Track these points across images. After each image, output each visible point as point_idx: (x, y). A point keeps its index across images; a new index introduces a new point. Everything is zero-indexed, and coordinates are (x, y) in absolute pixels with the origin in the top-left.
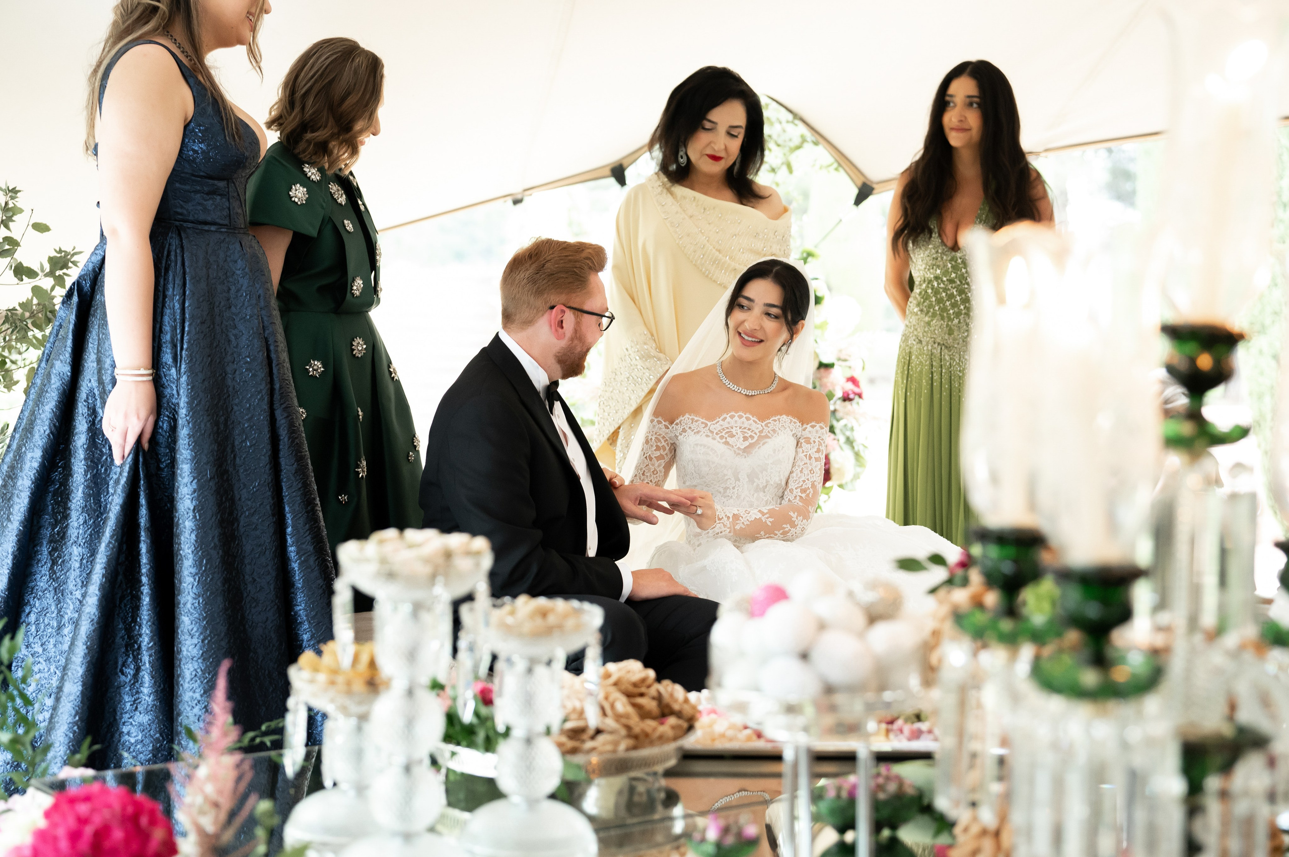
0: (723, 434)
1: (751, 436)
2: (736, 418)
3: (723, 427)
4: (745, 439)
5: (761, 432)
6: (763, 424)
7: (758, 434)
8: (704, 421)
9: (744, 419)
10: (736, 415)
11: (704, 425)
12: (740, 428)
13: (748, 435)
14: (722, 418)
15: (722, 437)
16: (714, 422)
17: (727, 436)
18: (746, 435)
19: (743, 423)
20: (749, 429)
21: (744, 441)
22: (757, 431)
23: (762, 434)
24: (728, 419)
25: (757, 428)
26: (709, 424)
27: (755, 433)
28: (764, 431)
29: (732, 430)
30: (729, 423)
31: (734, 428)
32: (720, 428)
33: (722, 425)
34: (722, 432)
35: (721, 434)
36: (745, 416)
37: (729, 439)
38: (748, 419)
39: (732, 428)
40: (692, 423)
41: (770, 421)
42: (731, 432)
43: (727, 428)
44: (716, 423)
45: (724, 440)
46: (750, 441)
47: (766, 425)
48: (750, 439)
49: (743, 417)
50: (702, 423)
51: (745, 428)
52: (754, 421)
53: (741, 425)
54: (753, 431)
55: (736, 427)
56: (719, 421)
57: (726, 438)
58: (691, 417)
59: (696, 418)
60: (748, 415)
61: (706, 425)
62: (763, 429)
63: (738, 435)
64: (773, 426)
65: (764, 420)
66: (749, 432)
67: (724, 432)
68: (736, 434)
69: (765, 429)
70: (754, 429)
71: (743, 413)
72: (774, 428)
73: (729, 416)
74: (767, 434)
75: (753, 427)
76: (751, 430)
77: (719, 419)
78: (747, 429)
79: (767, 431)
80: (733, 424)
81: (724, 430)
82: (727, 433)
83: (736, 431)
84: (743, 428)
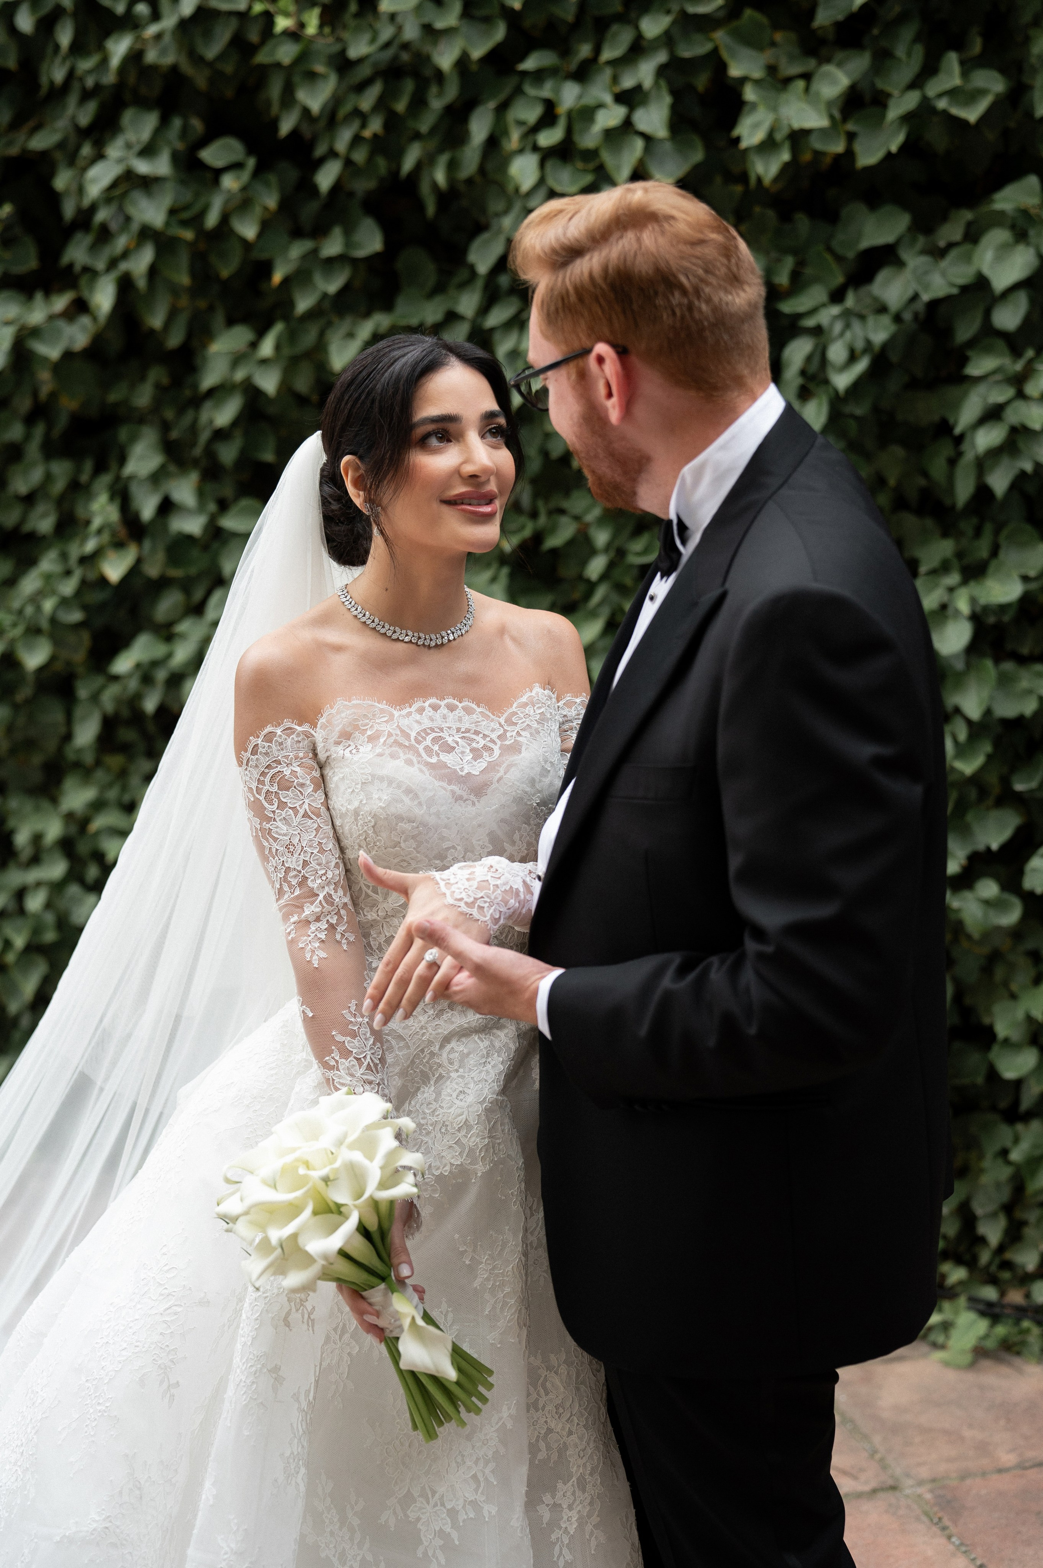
1: (485, 747)
2: (443, 709)
4: (477, 754)
5: (503, 737)
6: (502, 719)
7: (499, 743)
9: (459, 712)
10: (442, 703)
12: (458, 730)
15: (428, 751)
16: (404, 712)
17: (436, 748)
18: (474, 745)
19: (460, 720)
20: (477, 733)
21: (475, 759)
22: (494, 736)
23: (507, 743)
24: (429, 711)
25: (493, 730)
26: (395, 714)
27: (492, 741)
28: (508, 734)
29: (442, 735)
30: (431, 719)
31: (445, 730)
32: (419, 729)
34: (424, 739)
35: (425, 743)
36: (460, 705)
37: (444, 757)
38: (468, 711)
39: (442, 730)
44: (408, 716)
45: (434, 757)
46: (487, 758)
47: (509, 720)
48: (487, 753)
49: (457, 707)
51: (468, 731)
53: (458, 725)
54: (485, 736)
55: (449, 728)
56: (411, 714)
57: (438, 755)
60: (466, 703)
61: (392, 717)
62: (505, 731)
63: (458, 746)
64: (524, 719)
65: (504, 710)
66: (478, 738)
67: (429, 738)
68: (455, 745)
69: (508, 731)
70: (486, 733)
71: (456, 701)
72: (527, 722)
73: (430, 706)
74: (516, 741)
75: (485, 726)
76: (481, 735)
77: (411, 708)
78: (472, 731)
79: (514, 734)
80: (439, 722)
81: (428, 734)
82: (435, 740)
83: (452, 738)
84: (463, 730)
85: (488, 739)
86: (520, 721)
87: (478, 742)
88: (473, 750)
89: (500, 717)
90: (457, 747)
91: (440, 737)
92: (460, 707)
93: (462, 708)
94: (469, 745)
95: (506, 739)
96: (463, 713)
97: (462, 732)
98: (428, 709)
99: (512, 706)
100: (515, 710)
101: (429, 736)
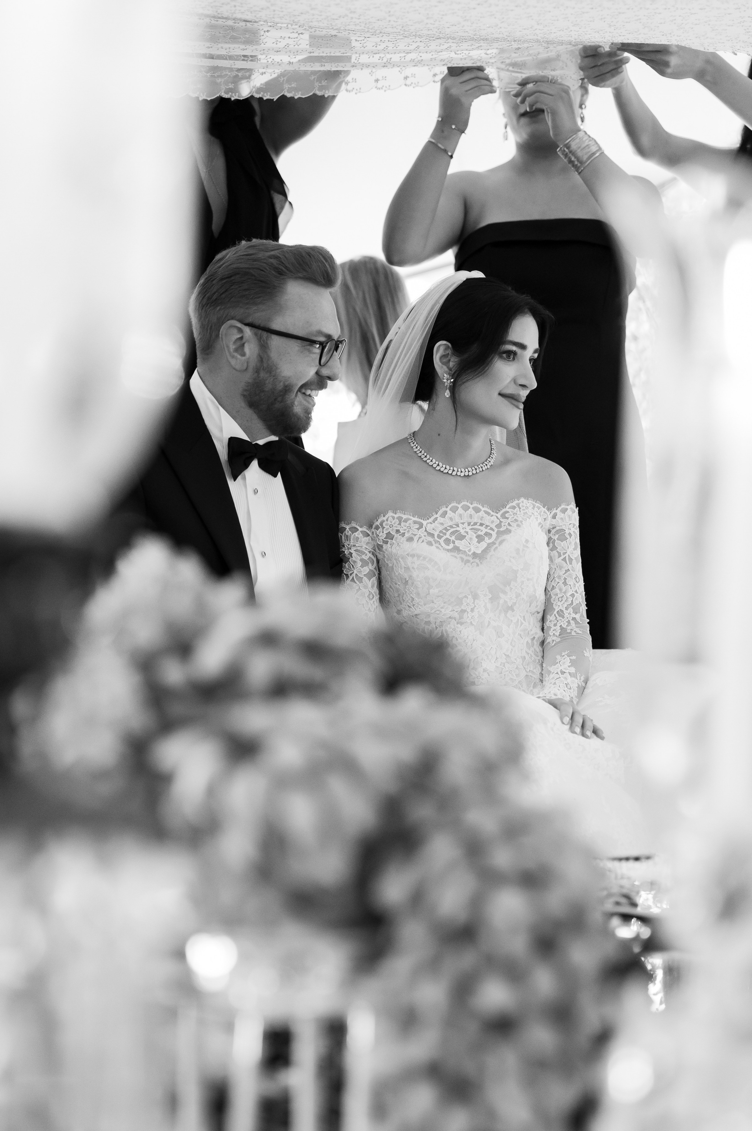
0: (448, 536)
1: (486, 534)
2: (460, 511)
3: (445, 526)
4: (480, 538)
5: (499, 526)
6: (499, 515)
7: (496, 530)
8: (416, 519)
9: (471, 511)
10: (460, 506)
11: (417, 526)
12: (469, 524)
13: (482, 533)
14: (440, 512)
15: (447, 541)
16: (431, 520)
17: (453, 538)
18: (479, 533)
19: (471, 516)
20: (481, 525)
21: (479, 542)
22: (493, 526)
23: (501, 529)
24: (450, 514)
25: (493, 522)
26: (425, 523)
27: (492, 529)
28: (503, 524)
29: (458, 529)
30: (451, 519)
31: (460, 525)
32: (441, 528)
33: (442, 524)
34: (445, 534)
35: (445, 537)
36: (471, 506)
37: (458, 543)
38: (477, 510)
39: (458, 526)
41: (507, 509)
42: (457, 531)
43: (451, 527)
44: (434, 522)
45: (451, 546)
46: (487, 540)
47: (503, 516)
48: (486, 538)
49: (469, 508)
50: (415, 522)
51: (475, 524)
52: (486, 512)
53: (470, 520)
54: (487, 526)
55: (463, 523)
56: (436, 519)
57: (454, 542)
58: (396, 516)
59: (405, 517)
60: (475, 505)
61: (421, 525)
62: (501, 522)
63: (468, 535)
64: (513, 516)
65: (500, 509)
66: (482, 528)
67: (448, 533)
68: (466, 534)
69: (502, 522)
70: (488, 524)
71: (468, 503)
72: (515, 518)
73: (450, 510)
74: (507, 529)
75: (487, 520)
76: (484, 526)
77: (437, 514)
78: (478, 524)
79: (507, 524)
80: (457, 520)
81: (447, 530)
82: (453, 533)
83: (464, 530)
84: (472, 524)
85: (489, 528)
86: (511, 517)
87: (482, 531)
88: (478, 537)
89: (497, 513)
90: (467, 536)
91: (456, 530)
92: (471, 508)
93: (473, 508)
94: (476, 533)
95: (501, 527)
96: (473, 512)
97: (472, 526)
98: (449, 512)
99: (505, 507)
100: (508, 510)
101: (448, 532)
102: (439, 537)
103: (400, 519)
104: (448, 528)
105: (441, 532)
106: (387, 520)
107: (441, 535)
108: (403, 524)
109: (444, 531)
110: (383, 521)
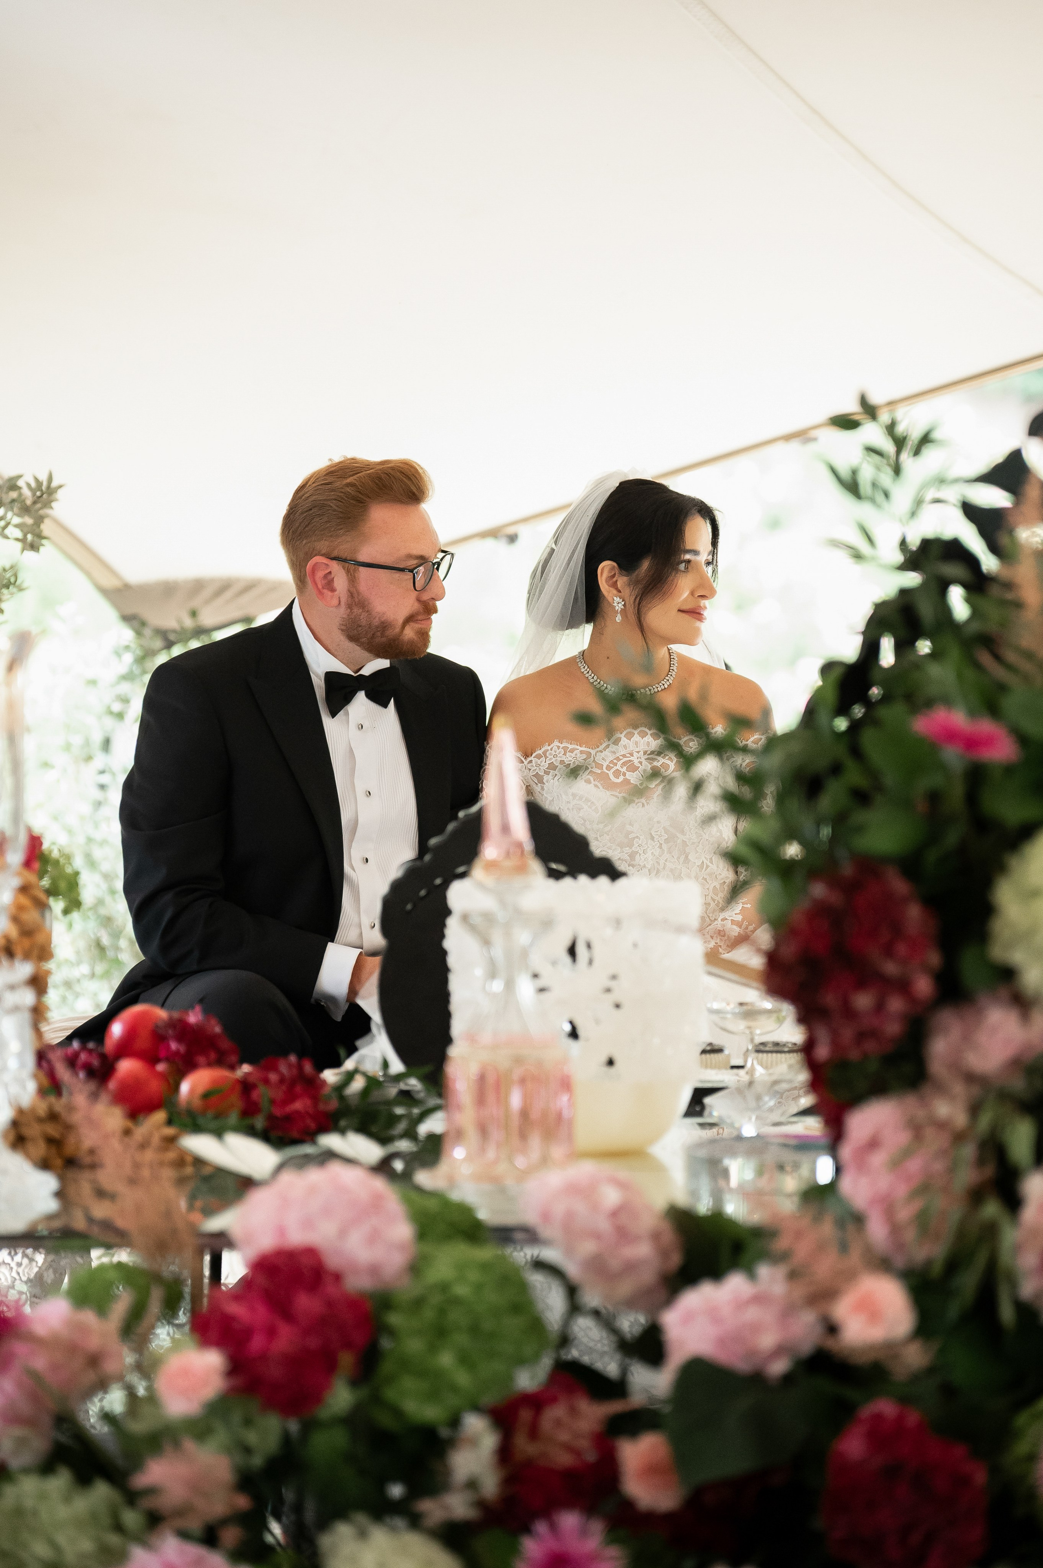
0: (618, 767)
1: (664, 764)
2: (636, 738)
3: (618, 755)
8: (583, 749)
10: (636, 732)
11: (584, 757)
12: (644, 753)
13: (658, 764)
14: (613, 739)
15: (617, 773)
16: (601, 749)
17: (624, 769)
18: (655, 763)
19: (647, 745)
20: (659, 754)
21: (654, 774)
22: (672, 756)
26: (593, 752)
27: (670, 759)
29: (632, 758)
30: (625, 747)
31: (635, 754)
32: (612, 757)
34: (616, 764)
35: (615, 768)
39: (631, 755)
40: (565, 754)
43: (624, 756)
44: (605, 750)
45: (621, 778)
46: (664, 772)
48: (663, 770)
50: (582, 752)
51: (651, 753)
53: (645, 749)
55: (638, 752)
56: (608, 747)
57: (624, 774)
58: (562, 746)
59: (571, 747)
61: (589, 755)
63: (642, 765)
66: (660, 758)
67: (619, 763)
70: (667, 753)
73: (625, 736)
75: (665, 749)
76: (662, 756)
77: (608, 742)
78: (655, 753)
80: (631, 748)
81: (618, 760)
82: (624, 764)
83: (639, 760)
84: (648, 752)
85: (667, 758)
87: (658, 761)
88: (654, 767)
90: (641, 767)
91: (629, 761)
92: (647, 735)
93: (651, 734)
94: (650, 764)
96: (649, 740)
97: (648, 755)
98: (623, 740)
102: (609, 768)
103: (565, 749)
104: (621, 757)
105: (611, 762)
106: (551, 749)
107: (612, 765)
108: (568, 754)
109: (615, 761)
110: (548, 750)
